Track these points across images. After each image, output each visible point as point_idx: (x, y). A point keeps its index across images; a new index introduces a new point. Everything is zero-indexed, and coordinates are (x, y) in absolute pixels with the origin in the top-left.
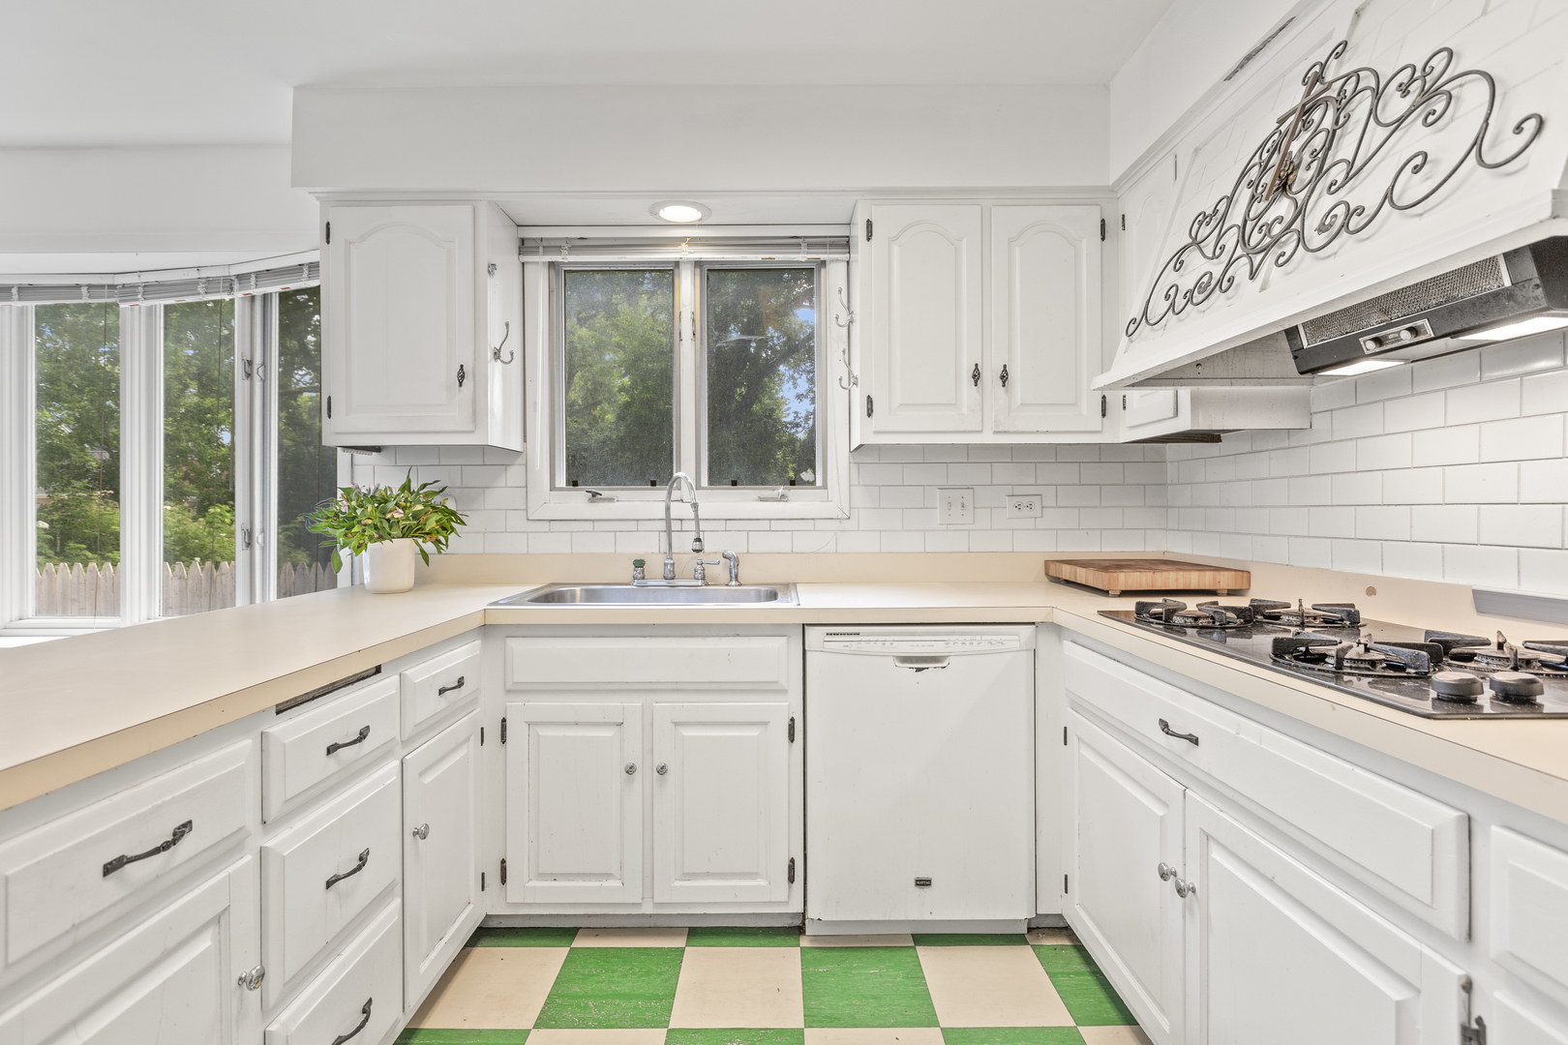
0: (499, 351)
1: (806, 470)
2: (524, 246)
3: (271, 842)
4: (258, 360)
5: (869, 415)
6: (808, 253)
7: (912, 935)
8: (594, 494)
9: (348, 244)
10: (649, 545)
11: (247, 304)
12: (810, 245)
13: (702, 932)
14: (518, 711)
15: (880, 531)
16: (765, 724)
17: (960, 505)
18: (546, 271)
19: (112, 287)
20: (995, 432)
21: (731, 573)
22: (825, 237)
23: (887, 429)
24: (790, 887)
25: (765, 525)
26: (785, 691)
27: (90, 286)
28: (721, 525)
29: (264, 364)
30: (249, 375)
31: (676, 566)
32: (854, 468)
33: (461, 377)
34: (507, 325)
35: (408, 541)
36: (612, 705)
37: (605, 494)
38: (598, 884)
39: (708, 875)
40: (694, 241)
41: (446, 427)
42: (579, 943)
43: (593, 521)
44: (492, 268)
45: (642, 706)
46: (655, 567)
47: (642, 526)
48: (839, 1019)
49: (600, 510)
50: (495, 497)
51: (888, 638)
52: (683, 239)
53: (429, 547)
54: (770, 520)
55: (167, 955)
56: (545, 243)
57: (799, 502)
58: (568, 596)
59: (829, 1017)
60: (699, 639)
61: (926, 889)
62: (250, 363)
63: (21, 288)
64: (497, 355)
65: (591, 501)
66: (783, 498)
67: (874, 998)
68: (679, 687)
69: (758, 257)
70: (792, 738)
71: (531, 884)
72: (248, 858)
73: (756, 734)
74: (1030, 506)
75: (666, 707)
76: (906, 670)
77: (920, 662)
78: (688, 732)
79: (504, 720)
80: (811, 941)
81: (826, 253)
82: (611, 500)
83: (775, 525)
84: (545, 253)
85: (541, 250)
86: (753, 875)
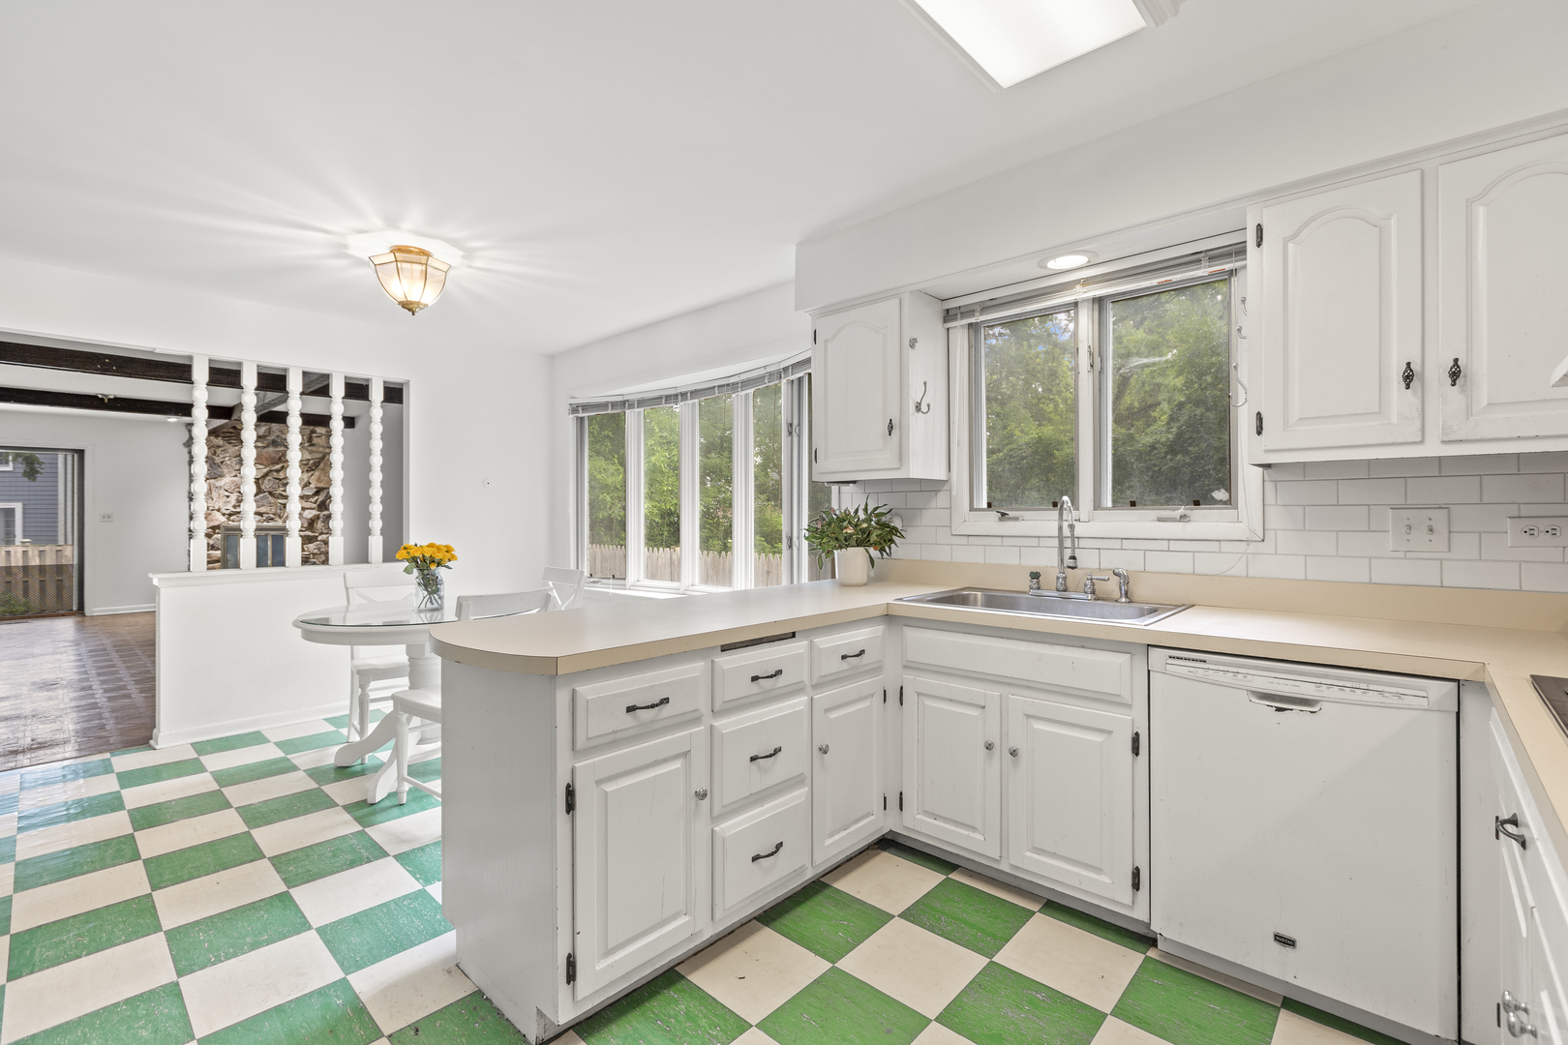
0: (920, 404)
1: (1218, 489)
2: (948, 316)
3: (716, 724)
4: (795, 423)
5: (1259, 433)
6: (1210, 267)
7: (1285, 997)
8: (1003, 514)
9: (826, 341)
10: (1047, 560)
11: (790, 386)
12: (1211, 259)
13: (1058, 907)
14: (913, 682)
15: (1306, 556)
16: (1110, 732)
17: (1426, 530)
18: (966, 331)
19: (728, 385)
20: (1443, 442)
21: (1121, 590)
22: (1231, 245)
23: (1280, 447)
24: (1134, 894)
25: (1164, 545)
26: (1129, 706)
27: (719, 386)
28: (1117, 544)
29: (799, 425)
30: (790, 433)
31: (1068, 579)
32: (1269, 487)
33: (891, 428)
34: (925, 383)
35: (861, 549)
36: (977, 690)
37: (1011, 514)
38: (966, 833)
39: (1054, 855)
40: (1087, 282)
41: (880, 465)
42: (954, 876)
43: (1002, 537)
44: (913, 343)
45: (1001, 696)
46: (1050, 578)
47: (1043, 542)
48: (1148, 1024)
49: (1008, 527)
50: (929, 517)
51: (1240, 670)
52: (1077, 282)
53: (874, 553)
54: (1169, 540)
55: (656, 763)
56: (962, 310)
57: (1206, 522)
58: (972, 599)
59: (1139, 1018)
60: (1047, 645)
61: (1289, 949)
62: (791, 425)
63: (692, 392)
64: (918, 408)
65: (1000, 520)
66: (1183, 518)
67: (1198, 1026)
68: (1030, 684)
69: (1154, 282)
70: (1136, 751)
71: (918, 816)
72: (702, 727)
73: (1100, 740)
74: (1553, 532)
75: (1018, 699)
76: (1264, 708)
77: (1282, 702)
78: (1038, 726)
79: (902, 688)
80: (1161, 956)
81: (1232, 262)
82: (1016, 519)
83: (1174, 545)
84: (962, 318)
85: (959, 317)
86: (1099, 870)
